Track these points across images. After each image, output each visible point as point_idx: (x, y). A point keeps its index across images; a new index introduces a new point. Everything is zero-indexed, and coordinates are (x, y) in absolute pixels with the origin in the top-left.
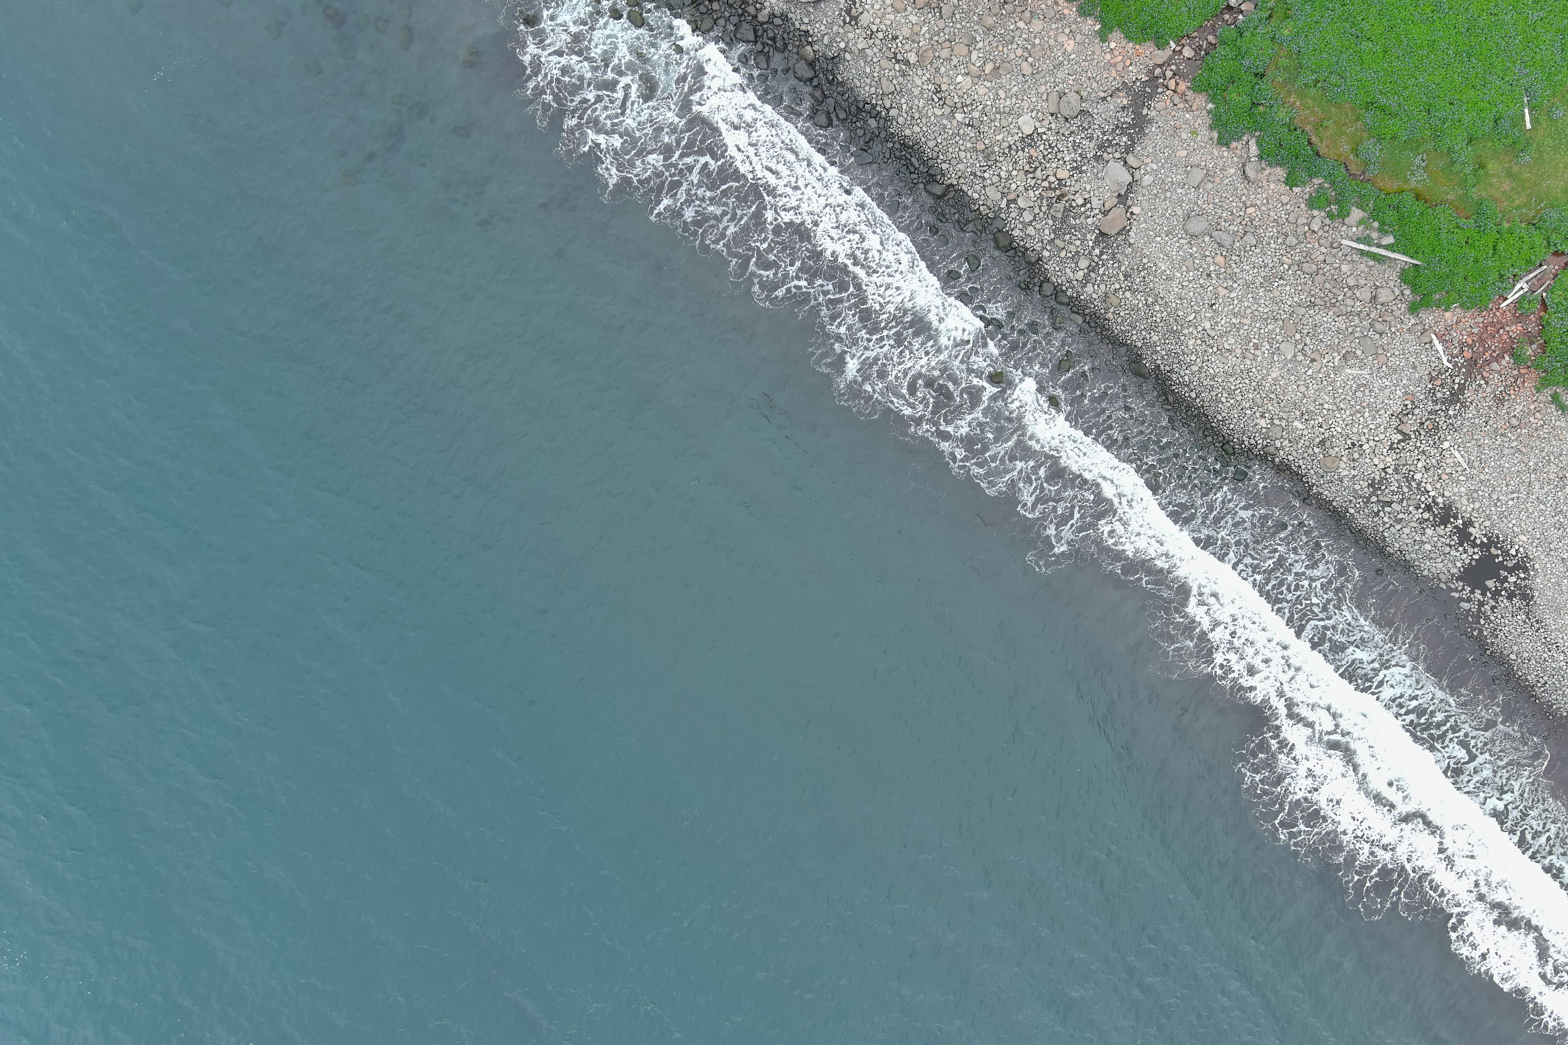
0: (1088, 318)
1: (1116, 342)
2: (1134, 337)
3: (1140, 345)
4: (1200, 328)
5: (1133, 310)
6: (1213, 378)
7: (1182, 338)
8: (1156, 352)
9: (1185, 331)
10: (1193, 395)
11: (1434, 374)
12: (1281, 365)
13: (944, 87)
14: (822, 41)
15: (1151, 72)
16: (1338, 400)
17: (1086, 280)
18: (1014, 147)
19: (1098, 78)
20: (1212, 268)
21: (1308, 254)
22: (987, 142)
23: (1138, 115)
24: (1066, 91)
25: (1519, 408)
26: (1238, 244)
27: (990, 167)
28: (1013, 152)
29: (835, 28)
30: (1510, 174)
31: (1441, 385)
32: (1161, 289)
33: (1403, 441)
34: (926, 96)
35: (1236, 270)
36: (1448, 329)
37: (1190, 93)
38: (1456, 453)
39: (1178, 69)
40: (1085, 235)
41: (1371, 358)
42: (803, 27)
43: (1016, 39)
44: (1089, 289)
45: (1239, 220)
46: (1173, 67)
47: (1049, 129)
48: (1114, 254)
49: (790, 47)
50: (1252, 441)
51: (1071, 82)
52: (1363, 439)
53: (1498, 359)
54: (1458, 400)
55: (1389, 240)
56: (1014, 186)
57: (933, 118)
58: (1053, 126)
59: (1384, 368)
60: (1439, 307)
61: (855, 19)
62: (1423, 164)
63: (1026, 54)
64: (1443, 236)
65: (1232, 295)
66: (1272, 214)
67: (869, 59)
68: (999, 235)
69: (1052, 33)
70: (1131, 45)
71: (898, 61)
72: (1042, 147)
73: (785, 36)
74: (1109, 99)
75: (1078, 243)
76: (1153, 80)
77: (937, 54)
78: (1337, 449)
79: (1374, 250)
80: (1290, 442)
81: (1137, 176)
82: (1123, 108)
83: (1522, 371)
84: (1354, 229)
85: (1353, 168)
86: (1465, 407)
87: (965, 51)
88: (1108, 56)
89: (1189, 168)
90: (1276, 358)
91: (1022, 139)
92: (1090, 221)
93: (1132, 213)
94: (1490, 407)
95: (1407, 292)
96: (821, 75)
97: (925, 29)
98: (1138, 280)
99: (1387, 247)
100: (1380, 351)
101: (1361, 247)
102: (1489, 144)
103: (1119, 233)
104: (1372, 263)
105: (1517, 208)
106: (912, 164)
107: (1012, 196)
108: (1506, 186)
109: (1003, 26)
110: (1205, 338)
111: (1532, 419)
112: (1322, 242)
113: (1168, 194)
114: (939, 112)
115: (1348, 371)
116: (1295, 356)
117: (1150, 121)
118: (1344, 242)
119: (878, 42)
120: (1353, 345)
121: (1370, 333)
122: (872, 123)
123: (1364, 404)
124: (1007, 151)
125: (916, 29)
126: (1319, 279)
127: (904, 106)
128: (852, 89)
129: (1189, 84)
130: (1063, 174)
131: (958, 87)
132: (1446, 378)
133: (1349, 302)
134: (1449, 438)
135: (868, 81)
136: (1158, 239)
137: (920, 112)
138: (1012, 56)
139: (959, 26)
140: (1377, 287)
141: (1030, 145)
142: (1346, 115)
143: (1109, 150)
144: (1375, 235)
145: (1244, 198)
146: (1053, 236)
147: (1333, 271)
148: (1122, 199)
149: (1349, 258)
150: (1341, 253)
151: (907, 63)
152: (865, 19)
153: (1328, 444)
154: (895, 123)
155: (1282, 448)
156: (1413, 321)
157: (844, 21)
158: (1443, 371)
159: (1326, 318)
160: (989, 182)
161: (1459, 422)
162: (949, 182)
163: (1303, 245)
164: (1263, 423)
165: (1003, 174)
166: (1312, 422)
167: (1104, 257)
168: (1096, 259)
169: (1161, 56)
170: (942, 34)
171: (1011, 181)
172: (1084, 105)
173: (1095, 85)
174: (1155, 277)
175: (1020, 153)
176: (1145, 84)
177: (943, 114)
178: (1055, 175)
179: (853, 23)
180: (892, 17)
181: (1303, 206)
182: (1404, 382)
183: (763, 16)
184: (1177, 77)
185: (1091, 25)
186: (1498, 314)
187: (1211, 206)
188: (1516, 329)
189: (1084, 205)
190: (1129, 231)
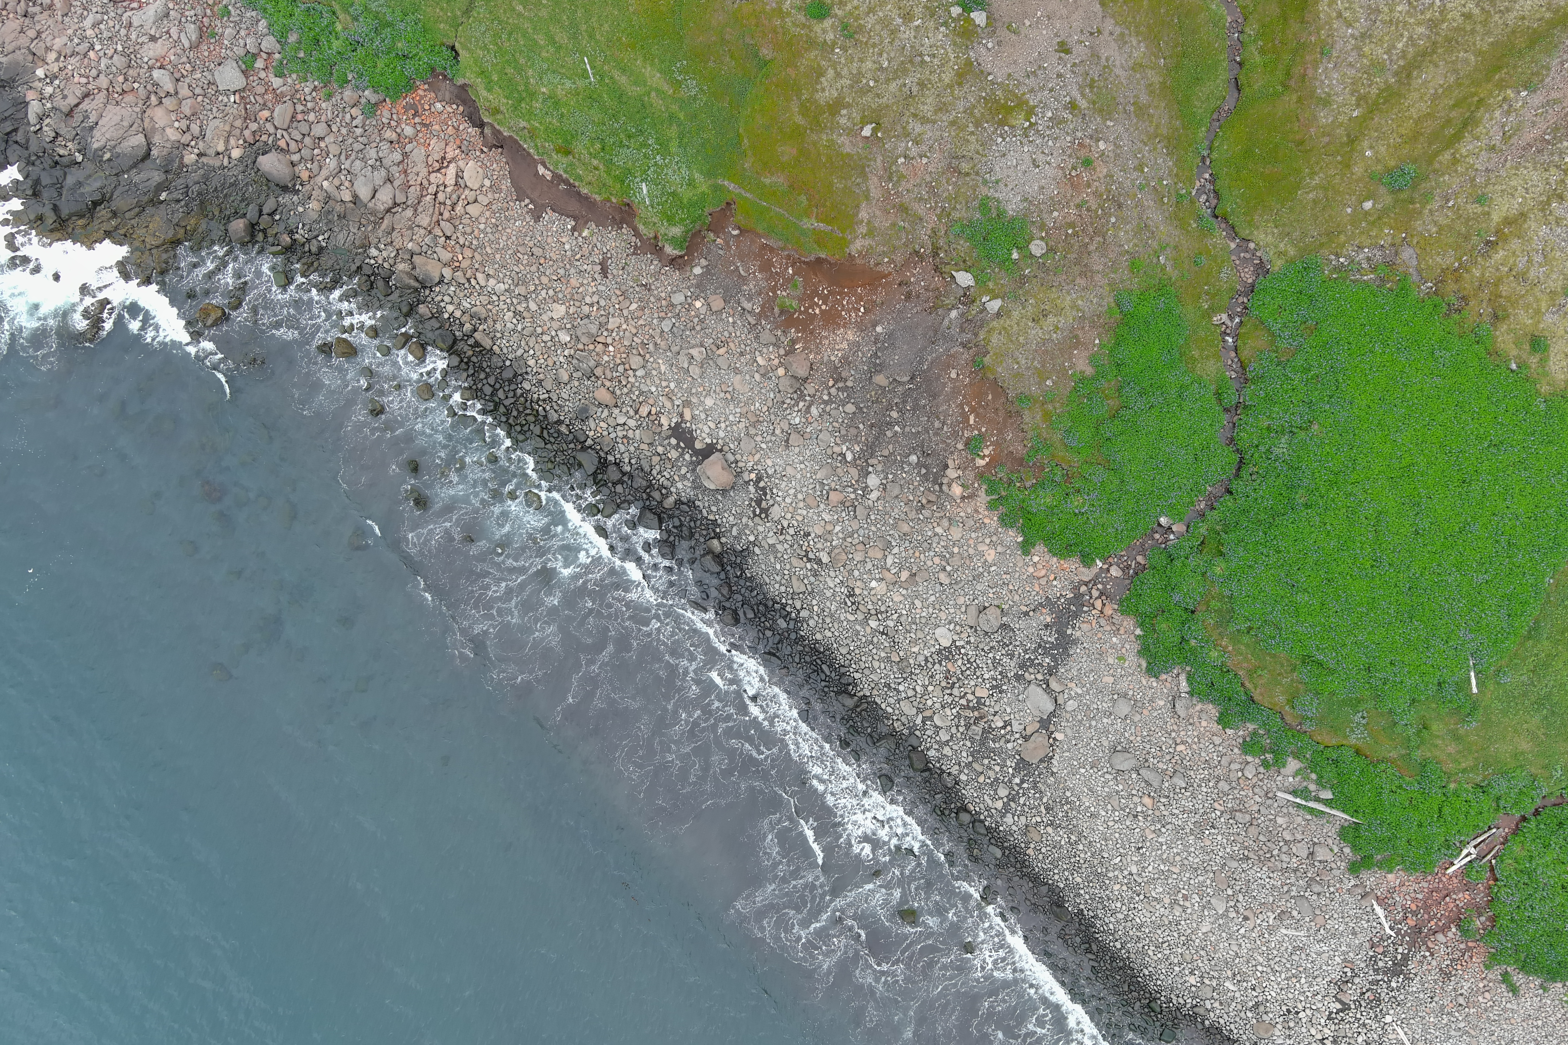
0: (1007, 852)
1: (1036, 880)
2: (1056, 877)
3: (1062, 886)
4: (1126, 873)
5: (1054, 847)
6: (1139, 929)
7: (1107, 882)
8: (1079, 895)
9: (1110, 875)
10: (1119, 946)
11: (1376, 940)
12: (1212, 920)
13: (857, 591)
14: (731, 532)
15: (1075, 589)
16: (1272, 963)
17: (1006, 808)
18: (930, 660)
19: (1020, 591)
20: (1139, 809)
21: (1242, 802)
22: (901, 654)
23: (1061, 633)
24: (987, 605)
25: (1467, 985)
26: (1167, 784)
27: (905, 679)
28: (930, 665)
29: (744, 520)
30: (1457, 738)
31: (1384, 952)
32: (1084, 825)
33: (1342, 1011)
34: (838, 599)
35: (1164, 813)
36: (1392, 891)
37: (1118, 618)
38: (1399, 1030)
39: (1105, 588)
40: (1004, 761)
41: (1307, 919)
42: (711, 517)
43: (934, 545)
44: (1009, 819)
45: (1168, 757)
46: (1100, 586)
47: (968, 643)
48: (1035, 783)
49: (697, 536)
50: (1181, 1001)
51: (991, 595)
52: (1300, 1007)
53: (1444, 930)
54: (1402, 972)
55: (1327, 795)
56: (929, 703)
57: (845, 623)
58: (972, 640)
59: (1322, 931)
60: (1380, 868)
61: (766, 511)
62: (1364, 722)
63: (944, 563)
64: (1385, 796)
65: (1160, 840)
66: (1203, 754)
67: (779, 555)
68: (913, 755)
69: (971, 542)
70: (1055, 559)
71: (809, 560)
72: (960, 662)
73: (692, 524)
74: (1031, 613)
75: (997, 768)
76: (1078, 596)
77: (850, 556)
78: (1271, 1015)
79: (1311, 804)
80: (1221, 1004)
81: (1060, 701)
82: (1047, 626)
83: (1470, 944)
84: (1291, 779)
85: (1289, 719)
86: (1409, 979)
87: (879, 555)
88: (1031, 569)
89: (1116, 697)
90: (1206, 913)
91: (939, 652)
92: (1010, 746)
93: (1054, 739)
94: (1435, 981)
95: (1347, 850)
96: (729, 568)
97: (838, 528)
98: (1061, 814)
99: (1327, 802)
100: (1318, 912)
101: (1298, 800)
102: (1434, 705)
103: (1041, 761)
104: (1309, 817)
105: (1464, 771)
106: (823, 671)
107: (928, 713)
108: (1451, 749)
109: (920, 532)
110: (1131, 883)
111: (1480, 998)
112: (1256, 790)
113: (1094, 723)
114: (852, 618)
115: (1284, 931)
116: (1227, 911)
117: (1075, 642)
118: (1279, 794)
119: (789, 538)
120: (1289, 905)
121: (1307, 894)
122: (782, 623)
123: (1301, 969)
124: (923, 663)
125: (829, 527)
126: (1253, 831)
127: (816, 608)
128: (761, 585)
129: (1116, 607)
130: (982, 693)
131: (873, 592)
132: (1389, 945)
133: (1284, 857)
134: (1392, 1012)
135: (778, 578)
136: (1083, 771)
137: (831, 616)
138: (929, 563)
139: (873, 528)
140: (1315, 844)
141: (947, 658)
142: (1282, 665)
143: (1031, 670)
144: (1312, 787)
145: (1173, 734)
146: (970, 759)
147: (1267, 823)
148: (1045, 723)
149: (1285, 810)
150: (1276, 805)
151: (819, 562)
152: (776, 512)
153: (1262, 1009)
154: (805, 626)
155: (1213, 1009)
156: (1353, 883)
157: (754, 512)
158: (1385, 937)
159: (1259, 873)
160: (903, 695)
161: (1402, 997)
162: (861, 694)
163: (1236, 792)
164: (1192, 980)
165: (918, 689)
166: (1245, 984)
167: (1025, 785)
168: (1016, 788)
169: (1087, 574)
170: (856, 536)
171: (926, 697)
172: (1005, 619)
173: (1017, 598)
174: (1079, 812)
175: (937, 666)
176: (1070, 602)
177: (856, 619)
178: (973, 693)
179: (763, 516)
180: (805, 512)
181: (1236, 750)
182: (1344, 948)
183: (670, 501)
184: (1104, 598)
185: (1013, 537)
186: (1444, 879)
187: (1139, 739)
188: (1463, 898)
189: (1004, 727)
190: (1052, 758)
